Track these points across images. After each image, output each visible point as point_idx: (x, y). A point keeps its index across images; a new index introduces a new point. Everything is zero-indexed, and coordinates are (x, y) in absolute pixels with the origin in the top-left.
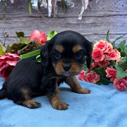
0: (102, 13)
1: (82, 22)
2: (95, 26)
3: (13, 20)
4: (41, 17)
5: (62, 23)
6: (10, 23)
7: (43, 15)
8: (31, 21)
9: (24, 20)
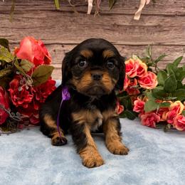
0: (173, 11)
1: (140, 24)
2: (160, 31)
3: (25, 15)
4: (72, 12)
5: (105, 23)
6: (19, 20)
7: (75, 10)
8: (55, 18)
9: (43, 15)
